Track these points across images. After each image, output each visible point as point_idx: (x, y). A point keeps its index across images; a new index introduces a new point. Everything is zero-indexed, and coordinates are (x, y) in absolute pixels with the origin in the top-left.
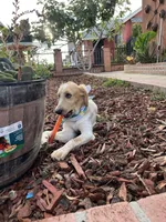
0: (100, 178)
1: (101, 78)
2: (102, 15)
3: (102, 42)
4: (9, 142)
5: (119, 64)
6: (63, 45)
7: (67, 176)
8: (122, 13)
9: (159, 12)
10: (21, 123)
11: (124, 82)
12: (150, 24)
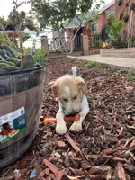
0: (95, 157)
1: (82, 61)
2: (81, 7)
3: (81, 30)
4: (13, 127)
5: (96, 48)
6: (49, 32)
7: (65, 154)
8: (98, 5)
9: (130, 5)
10: (23, 108)
11: (103, 64)
12: (122, 15)
